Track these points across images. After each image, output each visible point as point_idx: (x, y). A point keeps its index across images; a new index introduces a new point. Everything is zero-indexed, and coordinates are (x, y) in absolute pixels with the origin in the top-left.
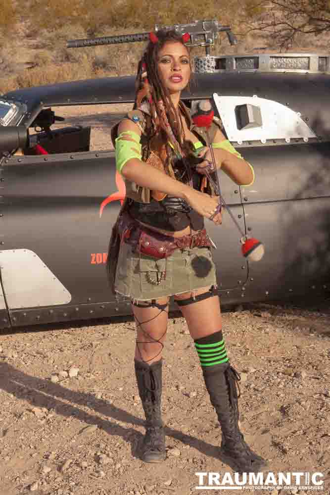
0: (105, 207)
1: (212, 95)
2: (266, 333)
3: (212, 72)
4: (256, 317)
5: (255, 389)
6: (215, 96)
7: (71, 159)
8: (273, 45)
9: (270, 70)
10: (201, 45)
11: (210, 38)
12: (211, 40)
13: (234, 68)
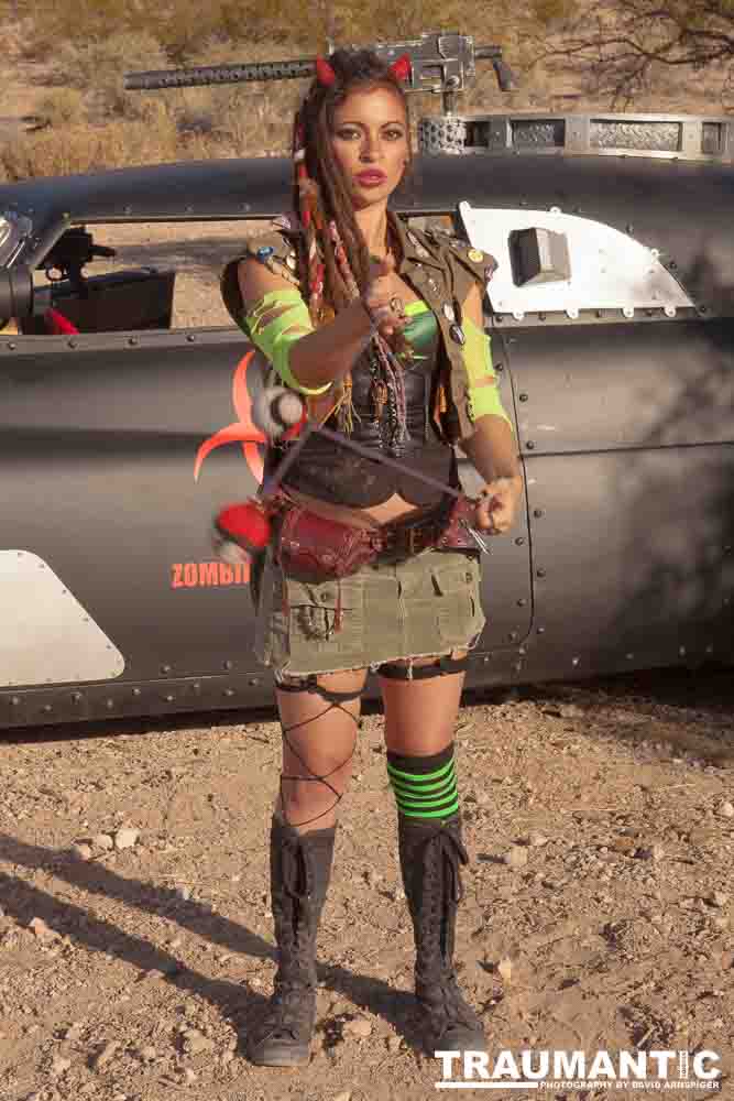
0: (207, 456)
1: (457, 208)
2: (571, 754)
3: (457, 152)
4: (550, 717)
5: (544, 884)
6: (464, 207)
7: (128, 346)
9: (590, 151)
10: (432, 91)
11: (454, 74)
12: (457, 80)
13: (509, 143)
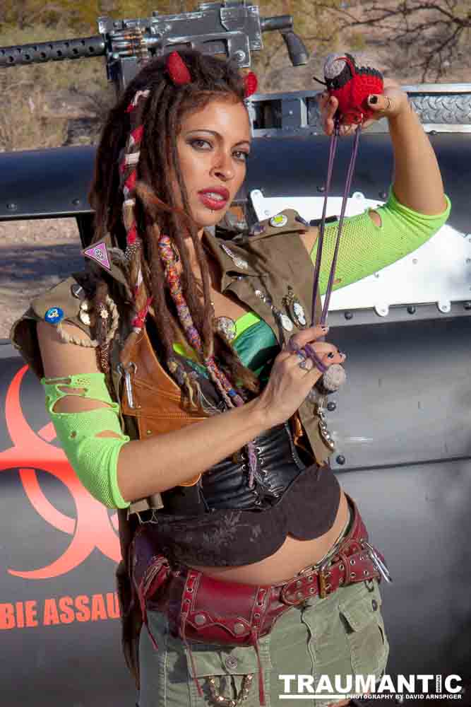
8: (404, 64)
11: (240, 49)
12: (242, 54)
13: (304, 124)
